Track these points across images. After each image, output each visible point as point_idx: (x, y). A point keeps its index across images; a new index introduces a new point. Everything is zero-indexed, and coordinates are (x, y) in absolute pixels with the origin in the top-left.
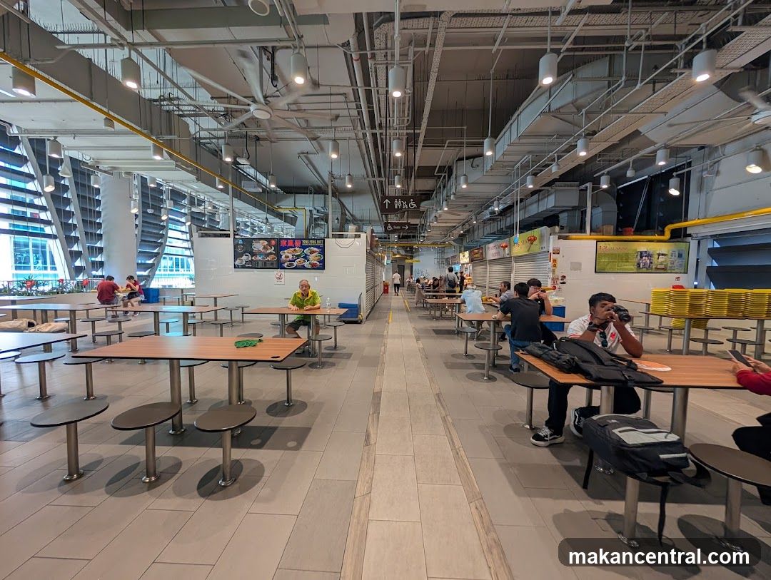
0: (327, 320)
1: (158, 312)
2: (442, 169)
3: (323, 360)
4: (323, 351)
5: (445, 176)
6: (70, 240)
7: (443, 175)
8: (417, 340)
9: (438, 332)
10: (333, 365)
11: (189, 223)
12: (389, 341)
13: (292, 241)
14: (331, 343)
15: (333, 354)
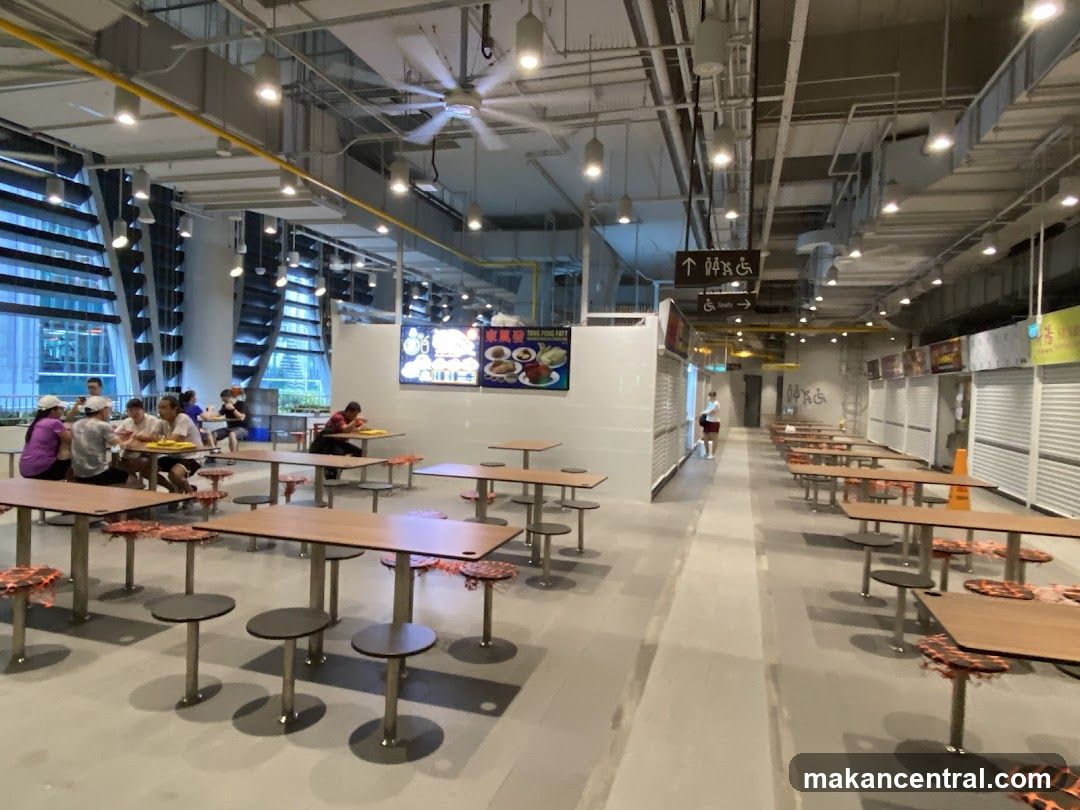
0: (568, 496)
1: (278, 463)
2: (845, 160)
3: (553, 573)
4: (555, 557)
5: (854, 178)
6: (139, 327)
7: (850, 174)
8: (758, 554)
9: (816, 540)
10: (571, 585)
11: (321, 292)
12: (695, 550)
13: (508, 332)
14: (570, 540)
15: (575, 564)
